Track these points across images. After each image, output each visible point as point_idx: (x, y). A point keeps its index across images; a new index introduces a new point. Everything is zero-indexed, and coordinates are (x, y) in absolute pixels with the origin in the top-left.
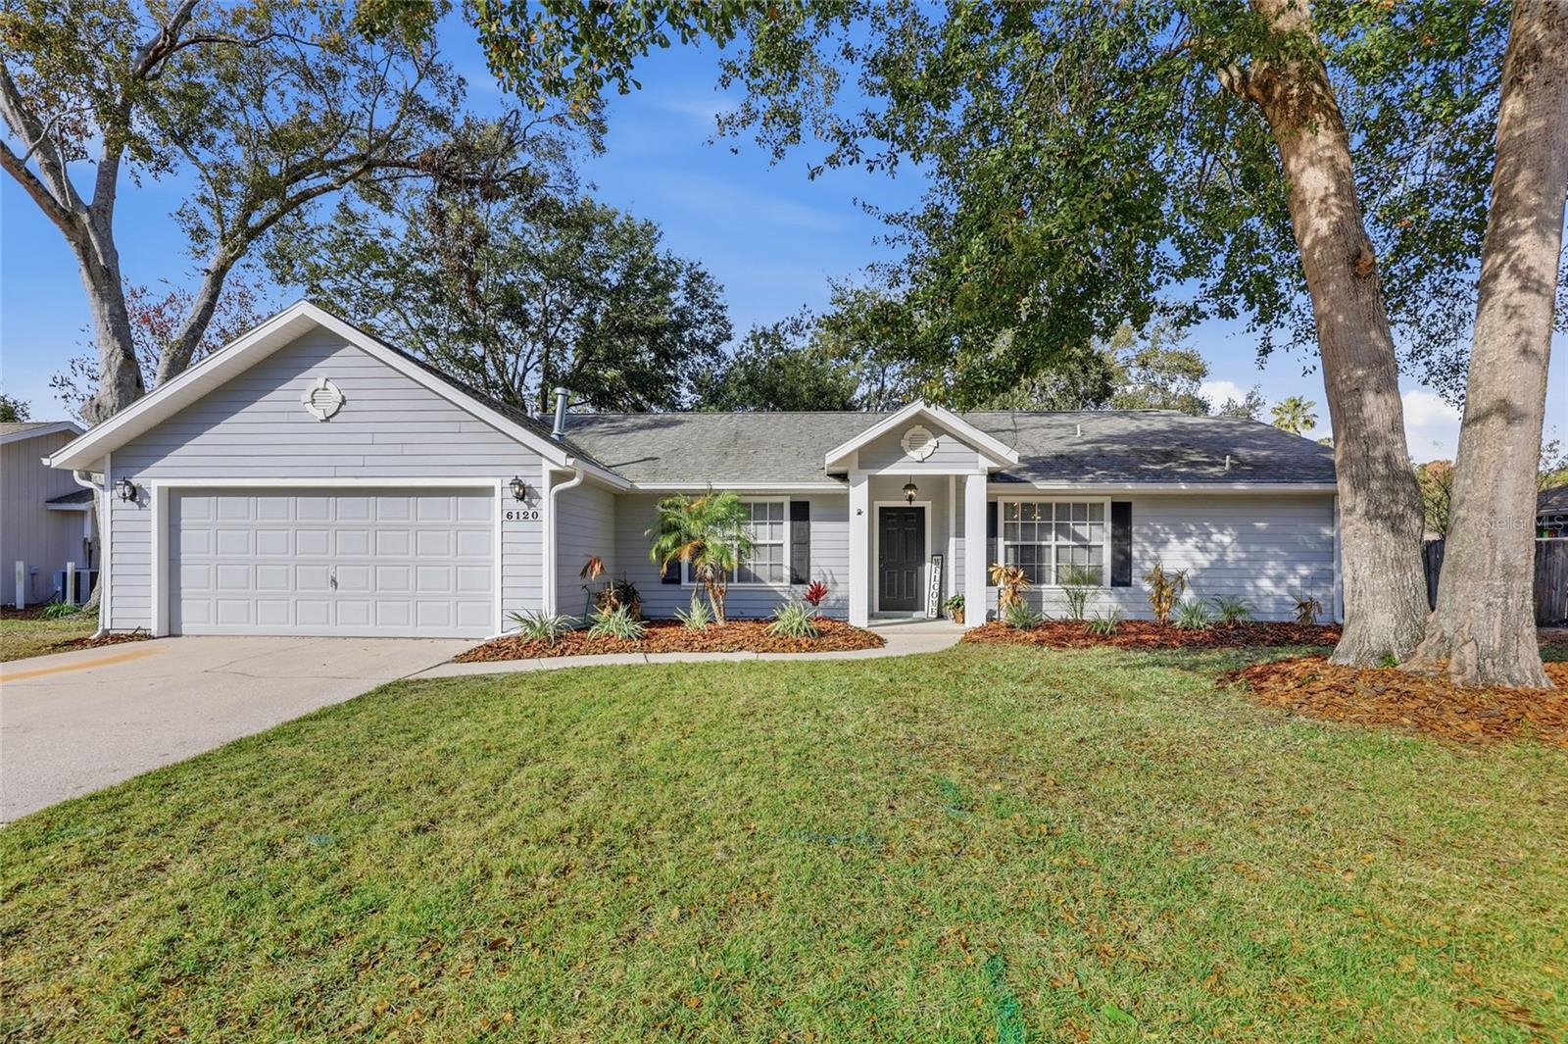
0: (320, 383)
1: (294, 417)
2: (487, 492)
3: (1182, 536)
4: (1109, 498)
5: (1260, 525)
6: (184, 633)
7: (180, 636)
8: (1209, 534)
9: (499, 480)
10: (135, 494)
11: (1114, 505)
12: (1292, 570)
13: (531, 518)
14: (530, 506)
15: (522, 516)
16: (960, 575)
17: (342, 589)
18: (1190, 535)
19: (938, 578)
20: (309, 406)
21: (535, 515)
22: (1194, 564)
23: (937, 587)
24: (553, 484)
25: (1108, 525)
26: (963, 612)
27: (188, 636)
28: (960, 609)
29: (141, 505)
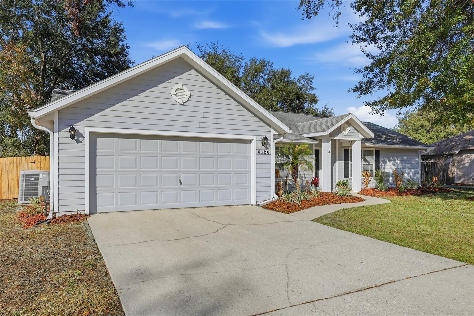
0: (179, 86)
1: (165, 101)
2: (250, 141)
3: (390, 161)
4: (375, 149)
5: (405, 158)
6: (97, 212)
7: (96, 213)
8: (395, 160)
9: (255, 137)
10: (75, 135)
11: (376, 151)
12: (411, 171)
13: (267, 153)
14: (267, 148)
15: (263, 152)
17: (183, 185)
18: (391, 161)
20: (174, 97)
21: (268, 152)
22: (392, 169)
24: (275, 139)
25: (374, 157)
27: (100, 213)
29: (78, 142)
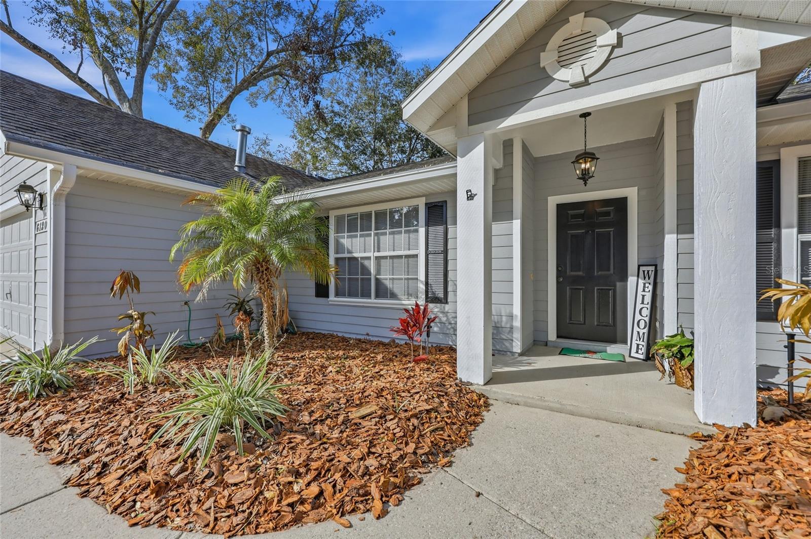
13: (44, 229)
15: (41, 227)
16: (686, 299)
19: (648, 298)
21: (46, 225)
23: (646, 312)
26: (690, 369)
28: (686, 363)
